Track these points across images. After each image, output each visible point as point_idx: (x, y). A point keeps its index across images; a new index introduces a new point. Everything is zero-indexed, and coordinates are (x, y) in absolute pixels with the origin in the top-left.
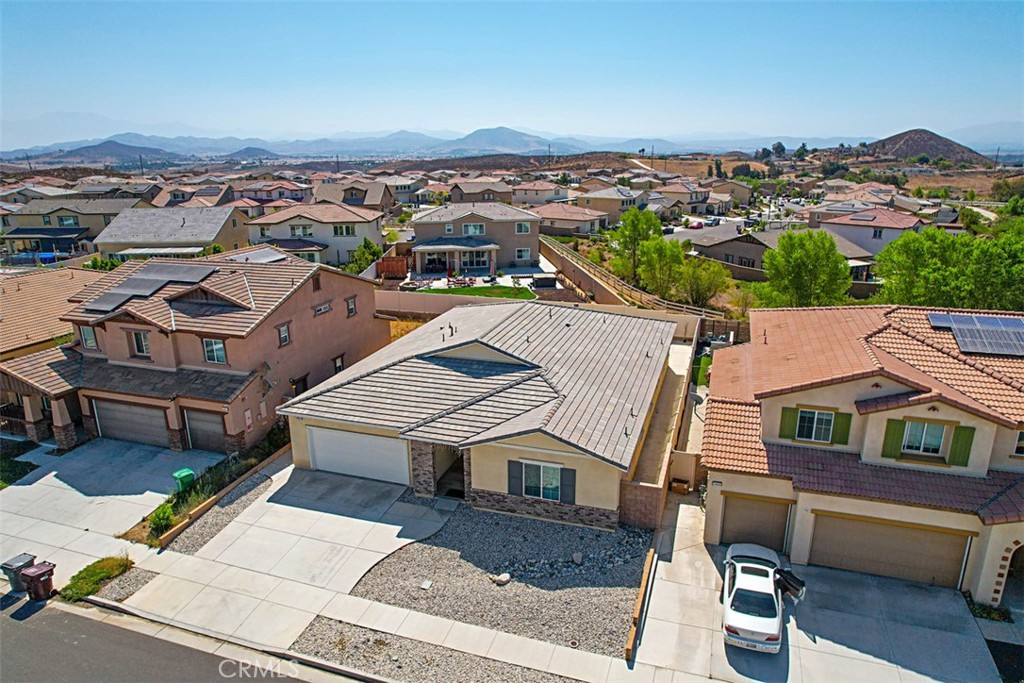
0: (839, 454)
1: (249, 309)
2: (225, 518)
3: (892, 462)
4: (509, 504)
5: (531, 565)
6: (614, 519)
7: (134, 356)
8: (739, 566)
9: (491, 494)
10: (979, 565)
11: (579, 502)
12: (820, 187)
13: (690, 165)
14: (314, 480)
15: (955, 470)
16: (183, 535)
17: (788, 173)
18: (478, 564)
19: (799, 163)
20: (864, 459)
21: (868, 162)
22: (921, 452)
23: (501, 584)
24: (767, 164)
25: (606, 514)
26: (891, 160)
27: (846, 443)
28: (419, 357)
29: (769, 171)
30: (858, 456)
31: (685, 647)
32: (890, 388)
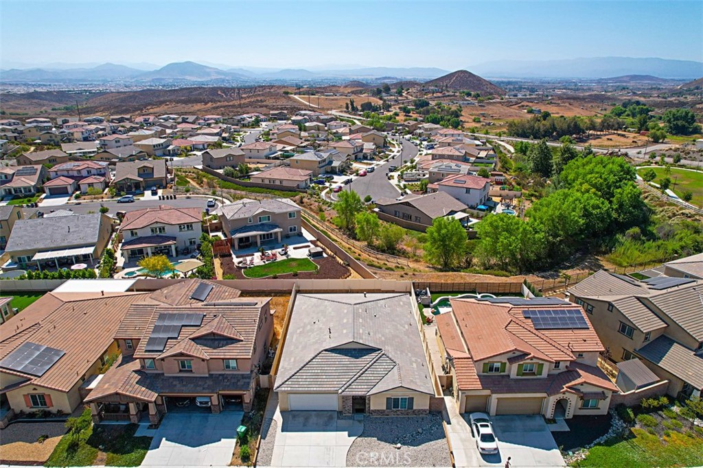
0: (503, 376)
1: (242, 341)
2: (271, 445)
3: (520, 377)
4: (386, 413)
5: (405, 437)
6: (428, 412)
7: (181, 371)
8: (479, 424)
9: (378, 411)
10: (547, 408)
11: (414, 408)
12: (420, 128)
13: (333, 100)
14: (294, 417)
15: (538, 377)
16: (258, 458)
17: (394, 105)
18: (386, 441)
19: (400, 98)
20: (511, 377)
21: (439, 97)
22: (528, 371)
23: (399, 448)
24: (381, 99)
25: (425, 411)
26: (451, 96)
27: (504, 372)
28: (326, 350)
29: (383, 104)
30: (509, 376)
31: (468, 457)
32: (518, 354)
